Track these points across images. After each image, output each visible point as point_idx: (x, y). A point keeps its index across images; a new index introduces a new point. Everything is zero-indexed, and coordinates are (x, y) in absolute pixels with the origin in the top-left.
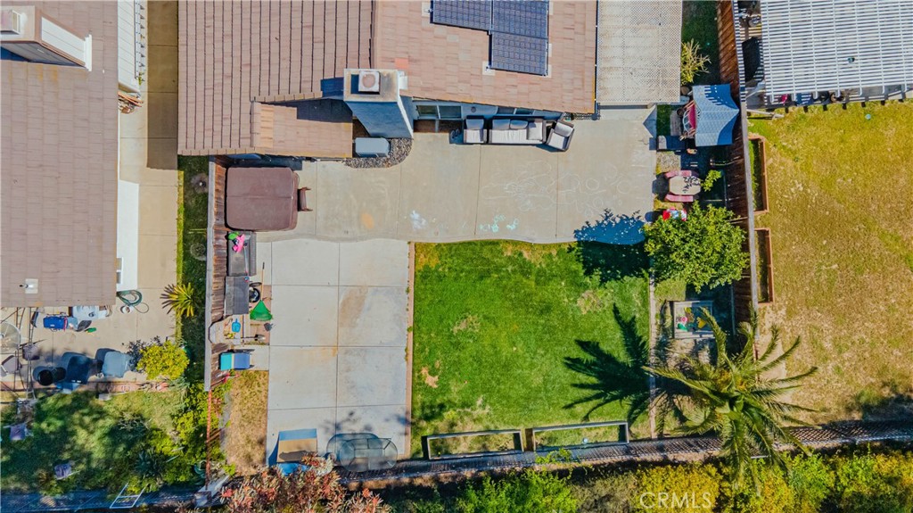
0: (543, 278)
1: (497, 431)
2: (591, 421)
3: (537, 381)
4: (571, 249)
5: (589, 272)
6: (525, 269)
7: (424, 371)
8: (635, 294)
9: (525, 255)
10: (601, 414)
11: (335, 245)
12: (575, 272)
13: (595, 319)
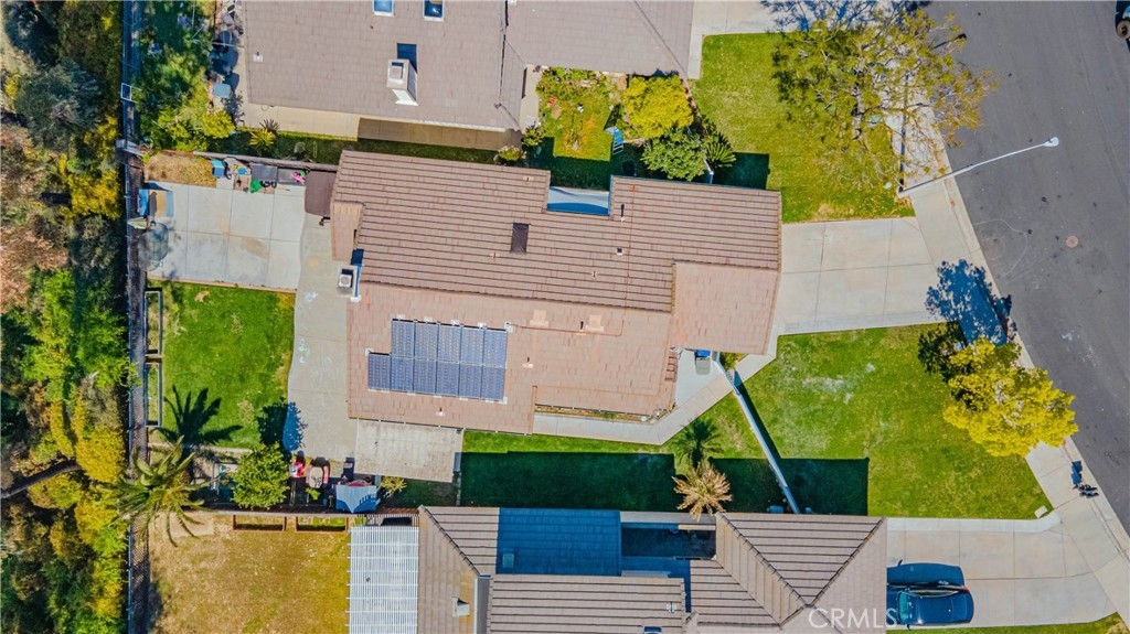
0: (264, 379)
1: (161, 338)
2: (164, 403)
3: (194, 369)
4: (282, 399)
5: (265, 410)
6: (272, 366)
7: (207, 293)
8: (248, 439)
9: (281, 368)
10: (168, 410)
11: (299, 239)
12: (267, 401)
13: (234, 412)
